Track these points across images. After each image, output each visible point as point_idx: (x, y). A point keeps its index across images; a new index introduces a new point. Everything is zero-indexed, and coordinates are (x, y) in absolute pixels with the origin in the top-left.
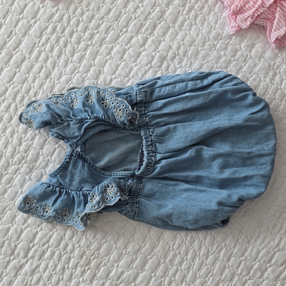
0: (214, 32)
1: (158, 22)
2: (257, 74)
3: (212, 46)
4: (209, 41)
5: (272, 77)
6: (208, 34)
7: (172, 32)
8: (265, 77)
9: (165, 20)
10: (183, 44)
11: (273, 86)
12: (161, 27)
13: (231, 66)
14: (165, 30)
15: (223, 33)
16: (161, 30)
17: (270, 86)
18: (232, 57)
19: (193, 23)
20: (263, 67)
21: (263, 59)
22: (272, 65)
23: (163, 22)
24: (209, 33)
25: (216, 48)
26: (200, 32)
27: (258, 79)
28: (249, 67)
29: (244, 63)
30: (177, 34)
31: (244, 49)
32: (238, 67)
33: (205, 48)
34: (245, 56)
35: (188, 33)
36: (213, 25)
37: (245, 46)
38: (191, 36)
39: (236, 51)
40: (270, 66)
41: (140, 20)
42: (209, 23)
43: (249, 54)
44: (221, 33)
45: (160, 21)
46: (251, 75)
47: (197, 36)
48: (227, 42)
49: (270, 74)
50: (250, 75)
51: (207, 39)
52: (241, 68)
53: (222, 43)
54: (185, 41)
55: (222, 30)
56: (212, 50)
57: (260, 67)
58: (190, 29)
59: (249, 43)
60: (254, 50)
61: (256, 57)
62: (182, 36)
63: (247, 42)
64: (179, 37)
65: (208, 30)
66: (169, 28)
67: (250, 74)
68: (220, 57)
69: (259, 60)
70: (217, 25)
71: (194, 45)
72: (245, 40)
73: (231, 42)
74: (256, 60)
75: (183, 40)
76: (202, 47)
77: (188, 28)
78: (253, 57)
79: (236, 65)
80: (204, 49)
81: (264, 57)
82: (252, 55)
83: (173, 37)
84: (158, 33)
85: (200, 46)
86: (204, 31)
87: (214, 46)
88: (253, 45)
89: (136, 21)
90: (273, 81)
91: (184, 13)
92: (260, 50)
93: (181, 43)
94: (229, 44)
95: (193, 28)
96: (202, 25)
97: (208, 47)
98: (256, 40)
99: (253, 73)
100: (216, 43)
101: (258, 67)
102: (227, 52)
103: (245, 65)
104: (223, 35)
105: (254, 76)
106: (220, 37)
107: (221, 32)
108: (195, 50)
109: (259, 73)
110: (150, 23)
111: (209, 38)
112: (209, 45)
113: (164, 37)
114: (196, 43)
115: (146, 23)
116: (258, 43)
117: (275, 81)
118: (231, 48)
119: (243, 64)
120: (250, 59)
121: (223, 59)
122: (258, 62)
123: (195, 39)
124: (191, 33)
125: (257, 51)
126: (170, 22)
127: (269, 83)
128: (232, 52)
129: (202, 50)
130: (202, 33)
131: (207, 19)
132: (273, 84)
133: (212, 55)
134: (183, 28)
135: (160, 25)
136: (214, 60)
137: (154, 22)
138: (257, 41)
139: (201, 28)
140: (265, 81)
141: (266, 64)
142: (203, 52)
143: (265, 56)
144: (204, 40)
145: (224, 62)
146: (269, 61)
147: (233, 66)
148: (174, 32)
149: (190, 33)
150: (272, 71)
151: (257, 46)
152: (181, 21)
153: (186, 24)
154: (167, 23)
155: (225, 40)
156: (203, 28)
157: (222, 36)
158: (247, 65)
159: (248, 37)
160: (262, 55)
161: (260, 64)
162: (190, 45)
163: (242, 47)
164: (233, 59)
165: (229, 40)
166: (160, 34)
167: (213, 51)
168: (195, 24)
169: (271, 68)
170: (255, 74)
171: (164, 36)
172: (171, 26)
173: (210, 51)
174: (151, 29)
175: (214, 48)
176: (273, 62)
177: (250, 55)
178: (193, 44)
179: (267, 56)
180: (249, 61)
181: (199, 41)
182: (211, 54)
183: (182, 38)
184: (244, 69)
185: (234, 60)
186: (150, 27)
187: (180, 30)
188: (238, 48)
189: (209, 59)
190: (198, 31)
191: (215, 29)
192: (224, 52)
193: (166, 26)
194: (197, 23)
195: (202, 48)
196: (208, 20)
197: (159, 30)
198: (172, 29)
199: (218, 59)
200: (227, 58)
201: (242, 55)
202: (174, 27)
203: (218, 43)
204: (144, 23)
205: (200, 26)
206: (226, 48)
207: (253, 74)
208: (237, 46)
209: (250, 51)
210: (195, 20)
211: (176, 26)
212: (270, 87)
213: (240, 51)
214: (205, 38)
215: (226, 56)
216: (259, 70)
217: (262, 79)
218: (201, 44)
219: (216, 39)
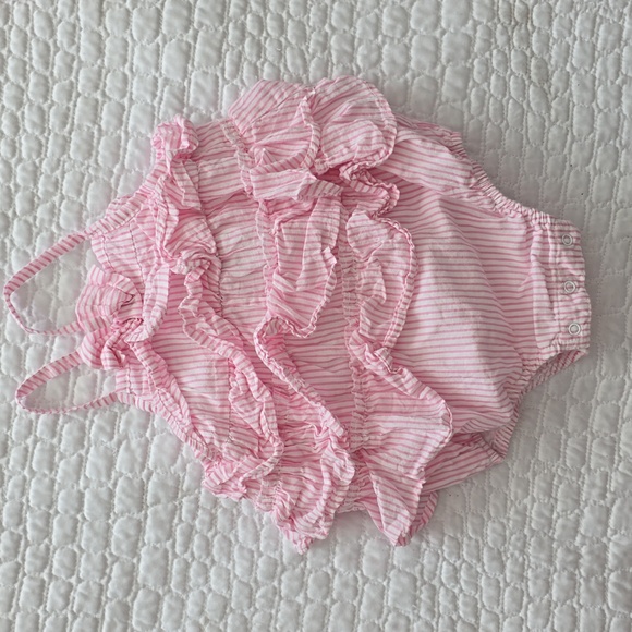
0: (260, 563)
1: (129, 599)
2: (396, 609)
3: (270, 596)
4: (259, 588)
5: (429, 601)
6: (251, 574)
7: (170, 607)
8: (414, 609)
9: (144, 586)
10: (207, 620)
11: (441, 621)
12: (141, 607)
13: (331, 618)
14: (153, 608)
15: (282, 556)
16: (144, 612)
17: (434, 624)
18: (325, 598)
19: (208, 562)
20: (400, 590)
21: (392, 573)
22: (418, 576)
23: (141, 592)
24: (252, 571)
25: (282, 594)
26: (232, 576)
27: (402, 622)
28: (372, 603)
29: (358, 599)
30: (183, 603)
31: (342, 569)
32: (348, 614)
33: (257, 605)
34: (351, 582)
35: (205, 590)
36: (254, 548)
37: (341, 562)
38: (215, 594)
39: (328, 579)
40: (415, 579)
41: (86, 615)
42: (242, 548)
43: (358, 576)
44: (278, 558)
45: (132, 594)
46: (384, 616)
47: (229, 587)
48: (298, 570)
49: (422, 596)
50: (381, 621)
51: (252, 585)
52: (354, 613)
53: (290, 579)
54: (209, 613)
55: (275, 550)
56: (276, 603)
57: (395, 592)
58: (207, 580)
59: (348, 551)
60: (364, 562)
61: (376, 574)
62: (196, 604)
63: (342, 550)
64: (190, 608)
65: (246, 564)
66: (159, 599)
67: (379, 617)
68: (298, 612)
69: (385, 577)
70: (262, 545)
71: (231, 610)
72: (337, 549)
73: (309, 566)
74: (380, 580)
75: (202, 612)
76: (250, 607)
77: (201, 580)
78: (371, 577)
79: (341, 611)
80: (256, 610)
81: (394, 567)
82: (365, 574)
83: (175, 616)
84: (139, 623)
85: (245, 608)
86: (238, 571)
87: (276, 592)
88: (359, 551)
89: (78, 620)
90: (436, 610)
91: (178, 550)
92: (377, 555)
93: (201, 621)
94: (307, 573)
95: (212, 573)
96: (229, 559)
97: (262, 601)
98: (359, 538)
99: (385, 611)
100: (275, 583)
101: (390, 594)
102: (308, 592)
103: (360, 602)
104: (285, 560)
105: (390, 618)
106: (279, 569)
107: (276, 556)
108: (237, 623)
109: (398, 606)
110: (112, 609)
111: (256, 581)
112: (262, 597)
113: (157, 625)
114: (233, 605)
115: (103, 615)
116: (365, 542)
117: (441, 608)
118: (315, 580)
119: (356, 603)
120: (364, 584)
121: (307, 613)
122: (385, 583)
123: (228, 596)
124: (213, 587)
125: (372, 560)
126: (155, 586)
127: (429, 618)
128: (320, 587)
129: (253, 614)
130: (235, 576)
131: (233, 539)
132: (440, 615)
133: (279, 615)
134: (191, 584)
135: (136, 603)
136: (290, 625)
137: (119, 602)
138: (363, 538)
139: (230, 567)
140: (419, 617)
141: (405, 580)
142: (257, 617)
143: (395, 563)
144: (247, 591)
145: (313, 617)
146: (407, 570)
147: (336, 618)
148: (173, 604)
149: (210, 590)
150: (423, 588)
151: (366, 548)
152: (178, 573)
153: (191, 573)
154: (150, 591)
155: (294, 568)
156: (234, 565)
157: (282, 563)
158: (364, 600)
159: (339, 540)
160: (387, 563)
161: (391, 584)
162: (223, 616)
163: (336, 566)
164: (328, 601)
165: (302, 564)
166: (146, 622)
167: (279, 605)
168: (213, 562)
169: (419, 583)
170: (389, 612)
171: (155, 622)
172: (161, 592)
173: (272, 607)
174: (120, 621)
175: (277, 598)
176: (418, 568)
177: (362, 575)
178: (227, 611)
179: (398, 562)
180: (366, 588)
181: (237, 597)
182: (277, 612)
183: (197, 610)
184: (363, 611)
185: (333, 602)
186: (115, 620)
187: (185, 591)
188: (330, 572)
189: (277, 626)
190: (224, 576)
191: (260, 555)
192: (302, 595)
193: (152, 598)
194: (216, 558)
195: (252, 609)
196: (237, 540)
197: (138, 614)
198: (166, 598)
199: (297, 618)
200: (314, 606)
201: (345, 585)
202: (170, 590)
203: (280, 581)
204: (99, 616)
205: (224, 563)
206: (303, 585)
207: (387, 615)
208: (324, 569)
209: (358, 567)
210: (209, 553)
211: (172, 586)
212: (435, 626)
213: (337, 577)
214: (247, 585)
215: (312, 601)
216: (395, 600)
217: (411, 617)
218: (246, 602)
219: (272, 576)
